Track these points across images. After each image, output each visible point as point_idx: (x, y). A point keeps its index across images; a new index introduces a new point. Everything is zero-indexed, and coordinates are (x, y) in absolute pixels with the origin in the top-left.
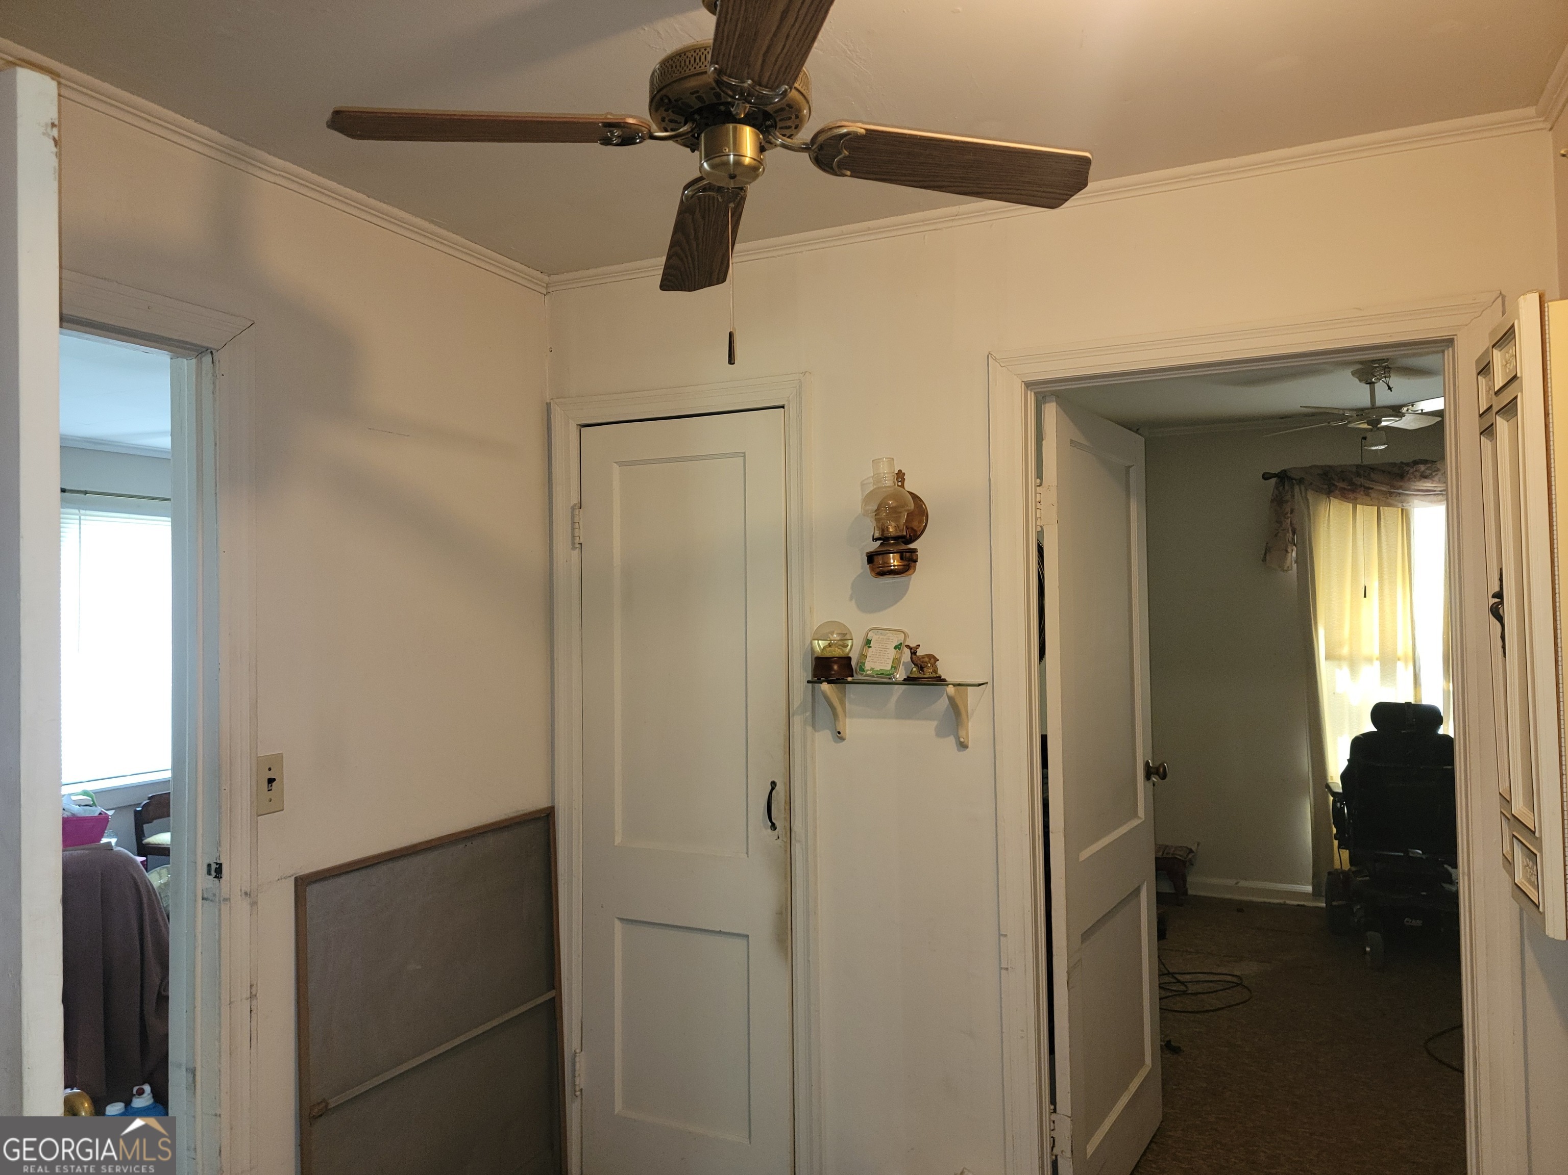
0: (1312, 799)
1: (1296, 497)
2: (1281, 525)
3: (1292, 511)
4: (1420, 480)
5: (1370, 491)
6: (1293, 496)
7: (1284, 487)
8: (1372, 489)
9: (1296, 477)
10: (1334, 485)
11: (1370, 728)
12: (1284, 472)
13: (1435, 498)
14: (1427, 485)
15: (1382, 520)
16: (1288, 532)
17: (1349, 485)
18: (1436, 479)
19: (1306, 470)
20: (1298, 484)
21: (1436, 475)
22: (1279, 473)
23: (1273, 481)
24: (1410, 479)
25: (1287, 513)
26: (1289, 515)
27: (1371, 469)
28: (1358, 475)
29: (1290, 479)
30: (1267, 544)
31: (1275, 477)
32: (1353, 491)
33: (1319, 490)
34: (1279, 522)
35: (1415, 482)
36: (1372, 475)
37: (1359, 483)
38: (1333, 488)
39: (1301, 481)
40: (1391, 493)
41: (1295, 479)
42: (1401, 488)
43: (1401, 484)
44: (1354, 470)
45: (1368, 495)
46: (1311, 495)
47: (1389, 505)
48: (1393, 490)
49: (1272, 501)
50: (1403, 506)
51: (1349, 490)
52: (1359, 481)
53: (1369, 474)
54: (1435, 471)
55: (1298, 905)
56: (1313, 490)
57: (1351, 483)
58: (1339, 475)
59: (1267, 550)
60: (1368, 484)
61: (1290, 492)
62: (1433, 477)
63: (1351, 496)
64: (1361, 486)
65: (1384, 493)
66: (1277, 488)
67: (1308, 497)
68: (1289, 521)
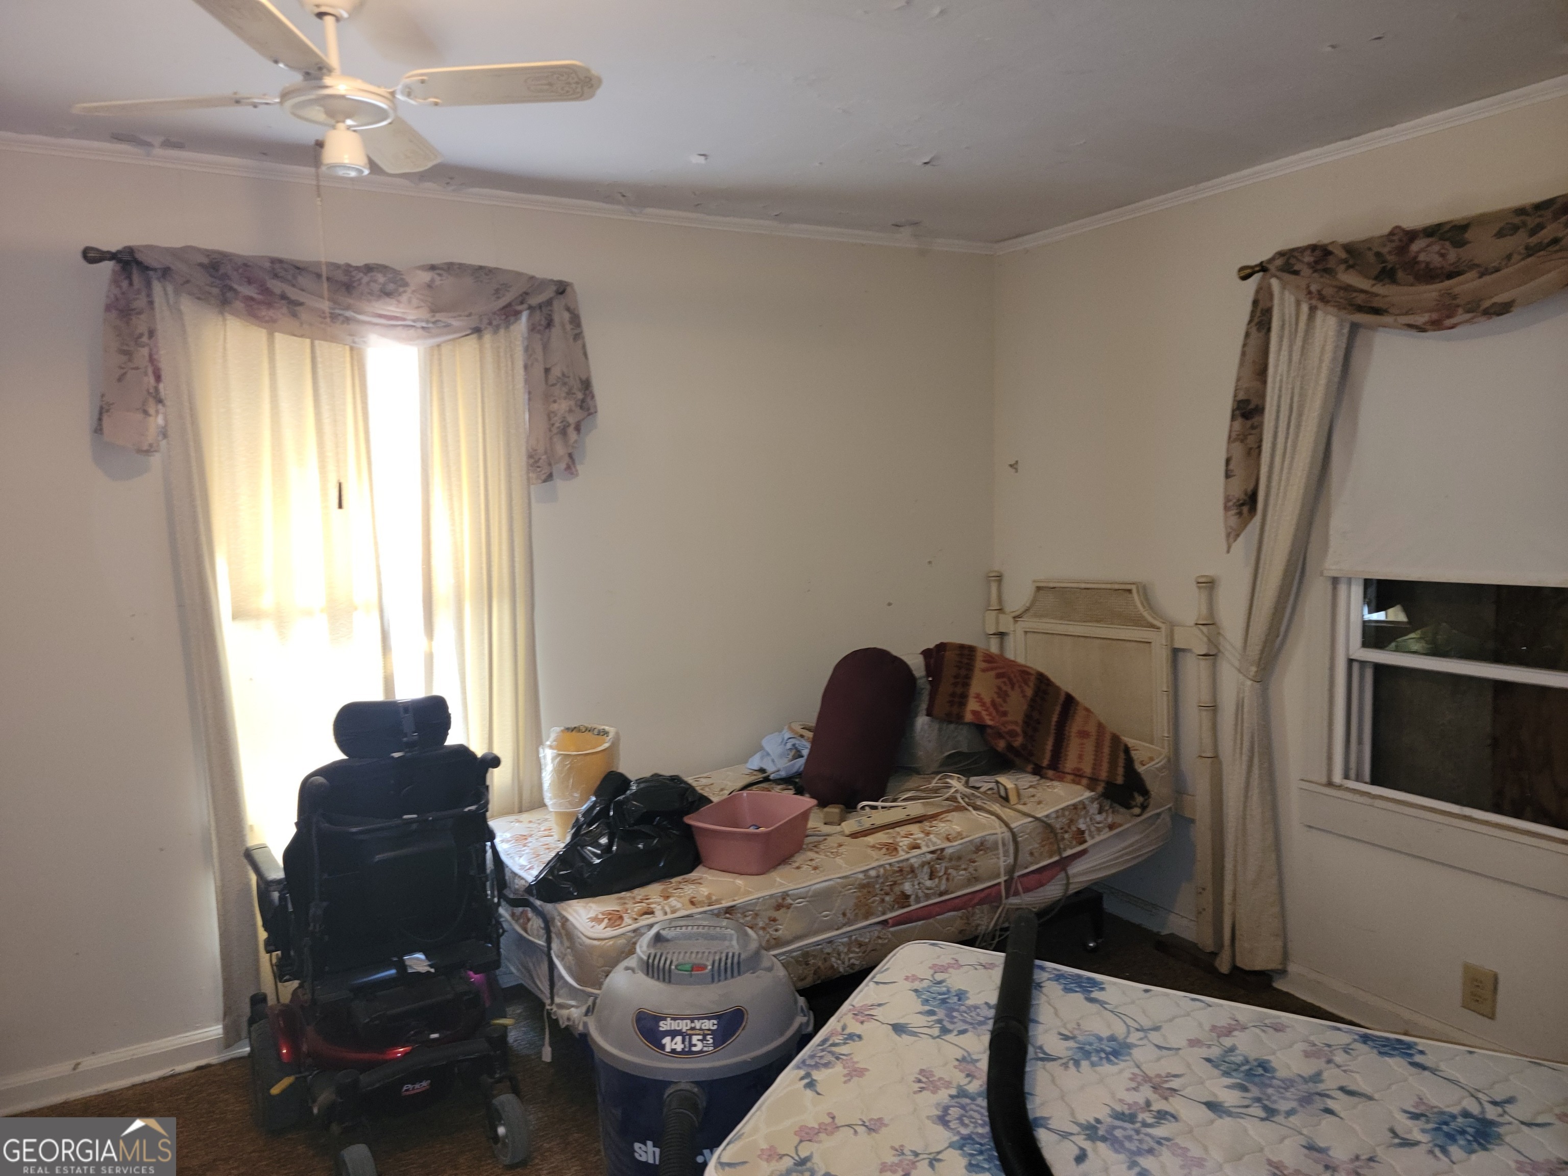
0: (218, 874)
1: (157, 305)
2: (130, 360)
3: (152, 333)
4: (379, 297)
5: (297, 308)
6: (151, 303)
7: (131, 284)
8: (301, 304)
9: (155, 264)
10: (231, 289)
11: (334, 754)
12: (130, 251)
13: (404, 333)
14: (390, 307)
15: (320, 366)
16: (146, 374)
17: (259, 294)
18: (404, 298)
19: (176, 253)
20: (159, 279)
21: (405, 292)
22: (119, 252)
23: (108, 266)
24: (362, 294)
25: (141, 335)
26: (145, 339)
27: (298, 268)
28: (276, 276)
29: (144, 268)
30: (103, 396)
31: (110, 259)
32: (269, 305)
33: (202, 297)
34: (128, 354)
35: (369, 301)
36: (300, 279)
37: (278, 291)
38: (229, 295)
39: (166, 273)
40: (334, 317)
41: (155, 270)
42: (348, 308)
43: (350, 301)
44: (267, 265)
45: (294, 315)
46: (187, 305)
47: (333, 339)
48: (337, 311)
49: (108, 308)
50: (354, 342)
51: (260, 303)
52: (277, 286)
53: (294, 277)
54: (401, 286)
55: (199, 1068)
56: (190, 294)
57: (265, 290)
58: (241, 271)
59: (102, 412)
60: (293, 293)
61: (144, 294)
62: (400, 295)
63: (264, 312)
64: (283, 297)
65: (322, 315)
66: (115, 282)
67: (182, 307)
68: (145, 351)
